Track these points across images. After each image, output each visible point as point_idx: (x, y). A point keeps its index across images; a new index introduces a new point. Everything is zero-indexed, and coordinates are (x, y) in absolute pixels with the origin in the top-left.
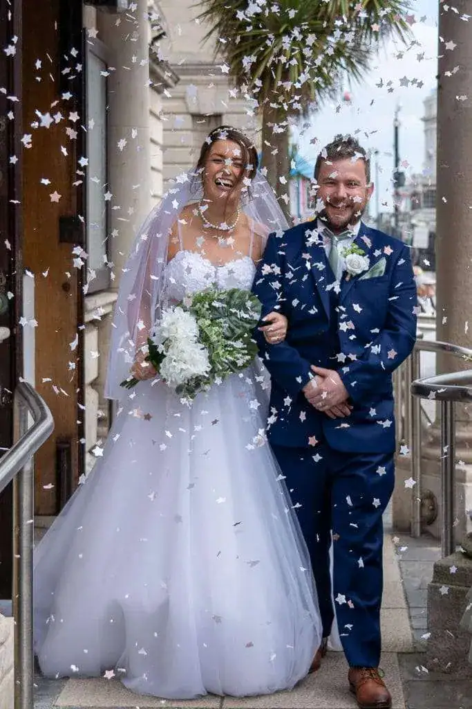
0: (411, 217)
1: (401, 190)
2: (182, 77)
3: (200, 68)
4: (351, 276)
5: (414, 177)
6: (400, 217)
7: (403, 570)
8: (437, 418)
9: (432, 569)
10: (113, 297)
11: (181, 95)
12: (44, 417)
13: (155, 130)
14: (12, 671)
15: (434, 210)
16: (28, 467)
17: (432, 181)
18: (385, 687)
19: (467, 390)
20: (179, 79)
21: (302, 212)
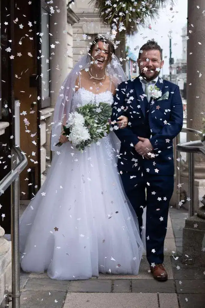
0: (177, 77)
1: (172, 65)
2: (81, 19)
3: (89, 15)
4: (154, 99)
5: (178, 60)
6: (172, 77)
7: (173, 222)
8: (187, 160)
9: (185, 222)
10: (52, 110)
11: (81, 26)
12: (23, 159)
13: (70, 40)
14: (11, 263)
15: (186, 74)
16: (17, 179)
17: (185, 61)
18: (165, 270)
19: (199, 148)
20: (79, 19)
21: (131, 75)
